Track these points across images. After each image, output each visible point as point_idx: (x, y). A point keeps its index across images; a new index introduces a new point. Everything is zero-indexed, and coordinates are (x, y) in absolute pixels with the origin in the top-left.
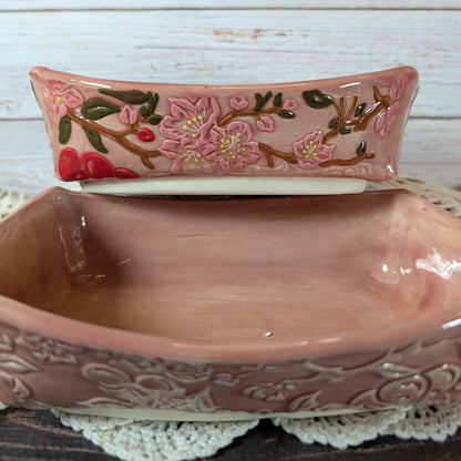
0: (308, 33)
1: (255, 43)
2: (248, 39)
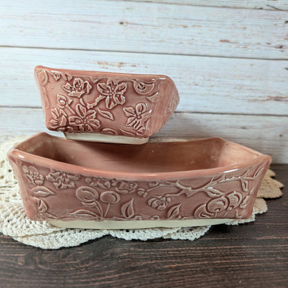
0: (148, 66)
1: (120, 69)
2: (116, 68)
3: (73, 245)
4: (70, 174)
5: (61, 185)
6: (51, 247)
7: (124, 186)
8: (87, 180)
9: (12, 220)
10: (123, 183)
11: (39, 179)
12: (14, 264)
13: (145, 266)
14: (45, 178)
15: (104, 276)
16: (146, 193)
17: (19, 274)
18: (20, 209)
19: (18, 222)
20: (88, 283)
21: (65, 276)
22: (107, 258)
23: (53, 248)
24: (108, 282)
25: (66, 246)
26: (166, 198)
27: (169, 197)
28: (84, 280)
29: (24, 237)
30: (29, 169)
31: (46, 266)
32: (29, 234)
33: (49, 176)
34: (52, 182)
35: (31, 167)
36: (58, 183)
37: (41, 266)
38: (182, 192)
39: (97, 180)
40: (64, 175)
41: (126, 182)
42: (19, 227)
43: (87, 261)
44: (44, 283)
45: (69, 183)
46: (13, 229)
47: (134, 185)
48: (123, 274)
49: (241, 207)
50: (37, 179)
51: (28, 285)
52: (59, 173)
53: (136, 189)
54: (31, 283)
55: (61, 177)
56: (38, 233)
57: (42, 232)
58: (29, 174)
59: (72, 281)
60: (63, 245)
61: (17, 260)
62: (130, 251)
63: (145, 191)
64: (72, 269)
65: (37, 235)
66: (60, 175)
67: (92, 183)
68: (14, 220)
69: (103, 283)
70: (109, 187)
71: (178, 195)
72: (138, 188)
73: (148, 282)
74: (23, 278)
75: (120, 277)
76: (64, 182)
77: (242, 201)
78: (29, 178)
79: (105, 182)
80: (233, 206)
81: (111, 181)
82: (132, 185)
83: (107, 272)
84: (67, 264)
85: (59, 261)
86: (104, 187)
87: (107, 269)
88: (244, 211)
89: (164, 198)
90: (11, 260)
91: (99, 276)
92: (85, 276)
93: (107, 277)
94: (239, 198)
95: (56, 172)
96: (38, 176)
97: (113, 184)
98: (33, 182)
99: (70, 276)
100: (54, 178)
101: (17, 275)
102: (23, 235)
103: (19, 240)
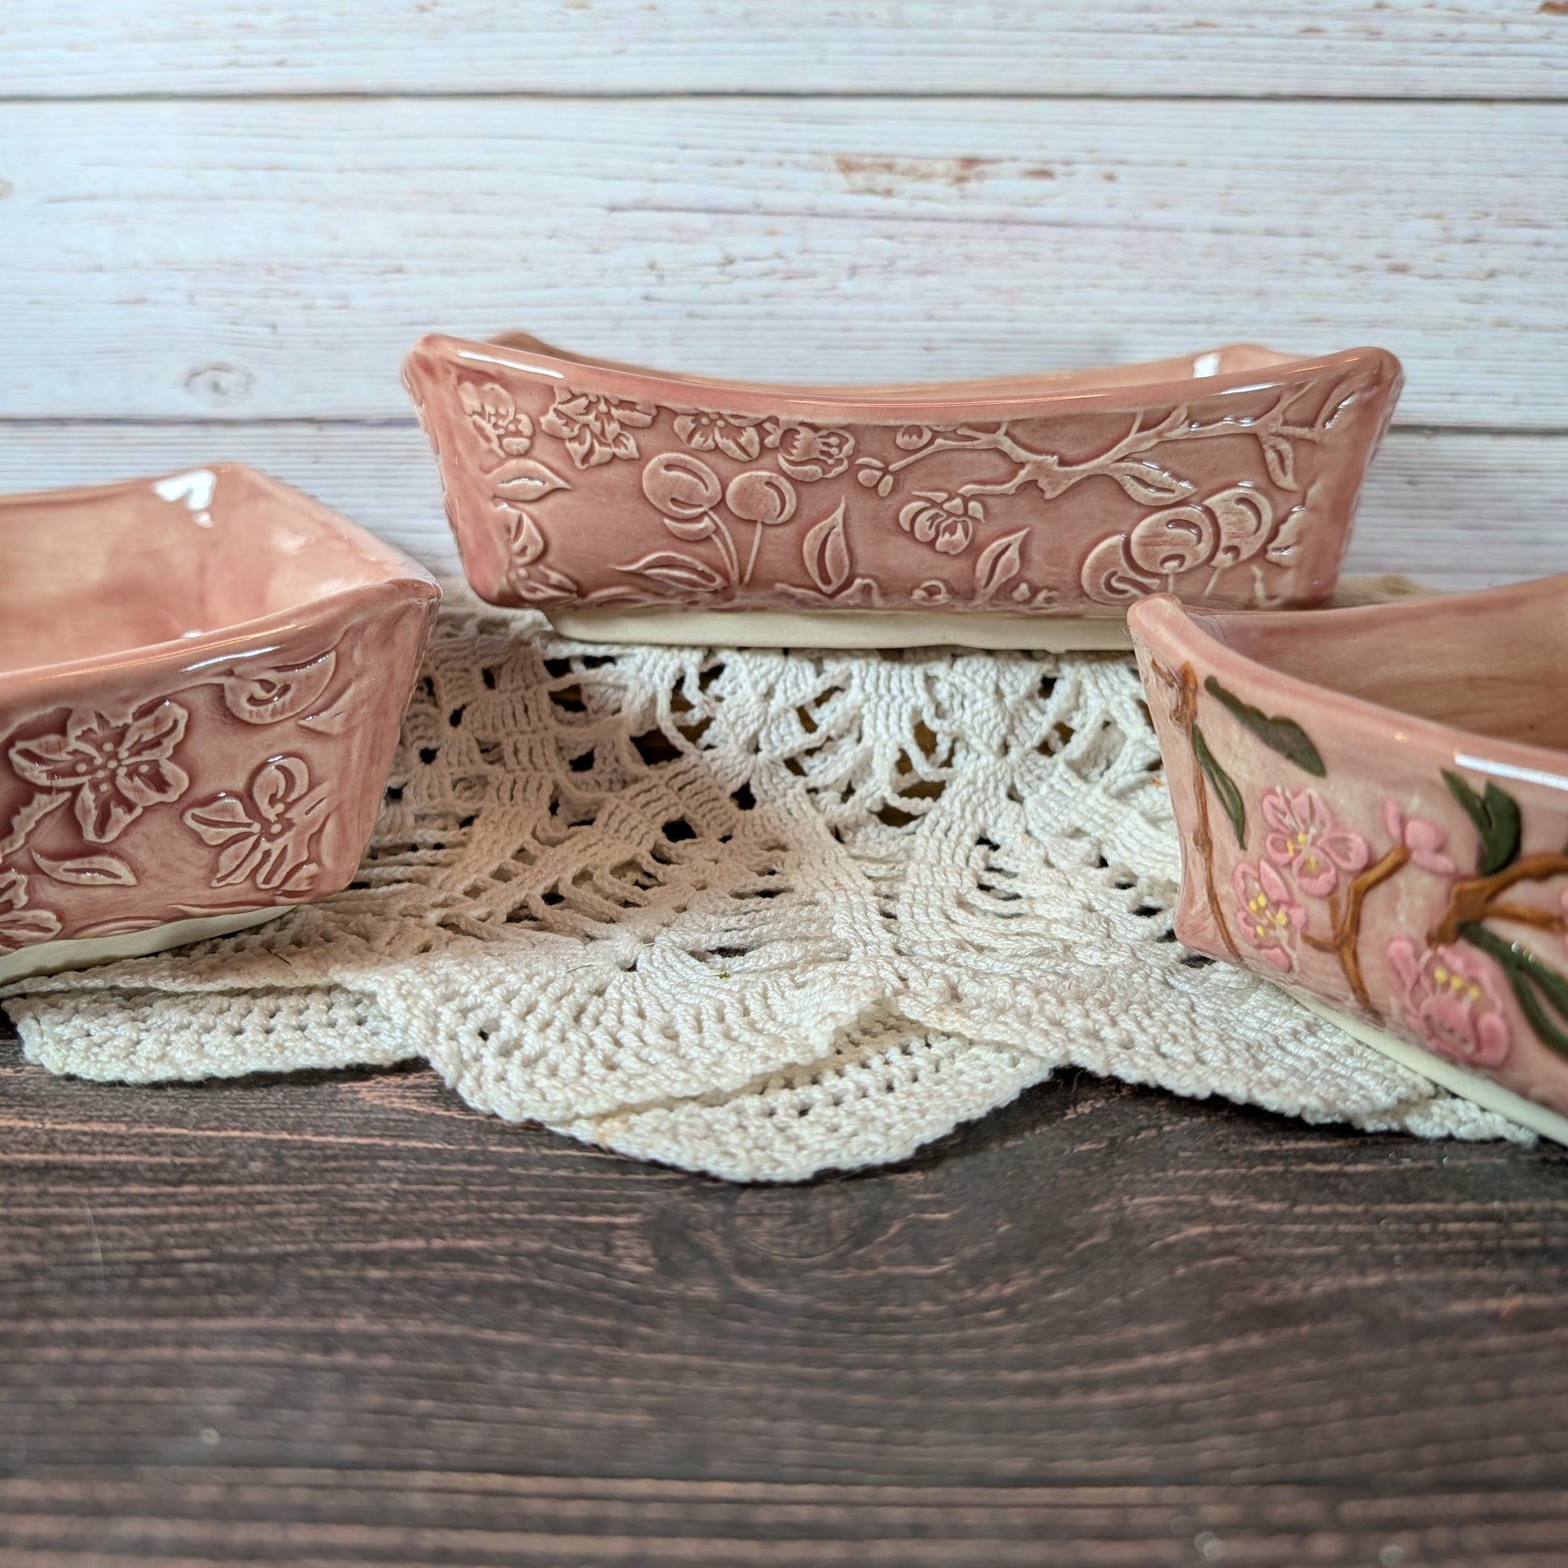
0: (1120, 171)
1: (962, 197)
2: (939, 187)
3: (879, 1157)
4: (622, 404)
5: (591, 451)
6: (766, 1173)
7: (809, 446)
8: (678, 423)
9: (518, 1044)
10: (804, 434)
11: (518, 433)
12: (606, 1269)
13: (1337, 1303)
14: (535, 423)
15: (1124, 1352)
16: (889, 479)
17: (651, 1322)
18: (543, 988)
19: (556, 1053)
20: (1053, 1391)
21: (909, 1349)
22: (1101, 1250)
23: (779, 1175)
24: (1164, 1392)
25: (847, 1160)
26: (966, 500)
27: (974, 497)
28: (1023, 1376)
29: (604, 1116)
30: (482, 396)
31: (781, 1287)
32: (634, 1097)
33: (551, 415)
34: (561, 439)
35: (488, 386)
36: (582, 443)
37: (751, 1286)
38: (1022, 475)
39: (713, 422)
40: (602, 407)
41: (815, 428)
42: (568, 1068)
43: (995, 1265)
44: (809, 1382)
45: (616, 440)
46: (543, 1083)
47: (843, 441)
48: (1228, 1346)
49: (1273, 555)
50: (509, 434)
51: (722, 1387)
52: (583, 402)
53: (851, 458)
54: (737, 1377)
55: (591, 417)
56: (678, 1090)
57: (694, 1089)
58: (482, 414)
59: (956, 1378)
60: (830, 1162)
61: (609, 1248)
62: (1213, 1215)
63: (885, 471)
64: (927, 1307)
65: (671, 1103)
66: (588, 409)
67: (698, 439)
68: (532, 1044)
69: (1135, 1394)
70: (755, 450)
71: (1009, 487)
72: (857, 453)
73: (1393, 1398)
74: (678, 1348)
75: (1222, 1366)
76: (601, 437)
77: (1274, 534)
78: (480, 430)
79: (741, 429)
80: (1234, 550)
81: (759, 426)
82: (834, 440)
83: (1133, 1332)
84: (890, 1281)
85: (840, 1263)
86: (739, 454)
87: (1129, 1315)
88: (1289, 577)
89: (958, 501)
90: (581, 1244)
91: (1099, 1355)
92: (1019, 1349)
93: (1146, 1361)
94: (1258, 515)
95: (574, 397)
96: (516, 421)
97: (769, 441)
98: (495, 444)
99: (935, 1348)
100: (569, 420)
101: (643, 1330)
102: (605, 1105)
103: (584, 1132)
